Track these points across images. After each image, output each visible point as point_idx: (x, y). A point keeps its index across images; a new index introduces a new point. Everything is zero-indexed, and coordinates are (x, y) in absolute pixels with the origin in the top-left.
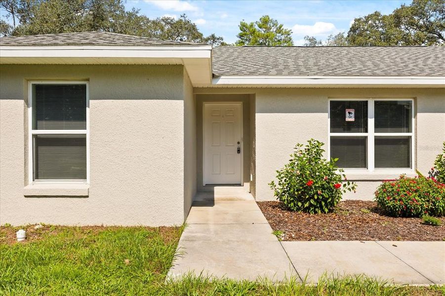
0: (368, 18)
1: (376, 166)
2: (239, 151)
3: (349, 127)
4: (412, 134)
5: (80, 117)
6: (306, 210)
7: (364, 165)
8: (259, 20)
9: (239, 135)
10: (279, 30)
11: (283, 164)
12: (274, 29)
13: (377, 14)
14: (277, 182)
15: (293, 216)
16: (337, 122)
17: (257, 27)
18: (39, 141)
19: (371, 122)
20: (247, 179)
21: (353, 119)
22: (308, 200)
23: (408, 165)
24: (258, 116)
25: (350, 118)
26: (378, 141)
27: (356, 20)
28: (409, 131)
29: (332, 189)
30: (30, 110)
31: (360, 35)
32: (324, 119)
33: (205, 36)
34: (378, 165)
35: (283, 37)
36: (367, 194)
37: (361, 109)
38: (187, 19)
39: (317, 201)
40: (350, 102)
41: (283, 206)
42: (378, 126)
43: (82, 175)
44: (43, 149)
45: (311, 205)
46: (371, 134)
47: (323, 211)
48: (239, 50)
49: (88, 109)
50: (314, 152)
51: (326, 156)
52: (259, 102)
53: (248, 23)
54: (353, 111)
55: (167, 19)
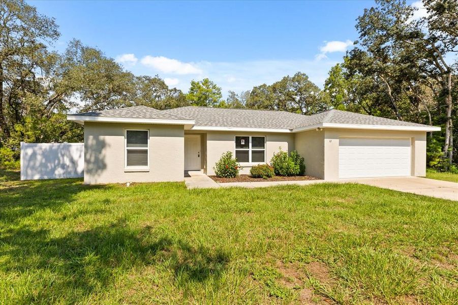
0: (260, 87)
1: (252, 161)
2: (199, 156)
3: (242, 146)
4: (265, 149)
5: (145, 142)
6: (226, 177)
7: (248, 161)
8: (202, 81)
9: (199, 148)
10: (214, 87)
11: (218, 161)
12: (211, 86)
13: (265, 85)
14: (215, 167)
15: (222, 179)
16: (238, 145)
17: (201, 84)
18: (129, 152)
19: (250, 145)
20: (202, 167)
21: (244, 144)
22: (227, 173)
23: (264, 161)
24: (208, 142)
25: (243, 143)
26: (253, 152)
27: (254, 87)
28: (264, 148)
29: (235, 169)
30: (126, 140)
31: (257, 96)
32: (233, 143)
33: (170, 88)
34: (253, 161)
35: (216, 91)
36: (247, 172)
37: (247, 139)
38: (159, 78)
39: (230, 173)
40: (243, 137)
41: (218, 176)
42: (253, 146)
43: (146, 164)
44: (131, 155)
45: (228, 175)
46: (250, 149)
47: (232, 177)
48: (197, 110)
49: (148, 140)
50: (229, 156)
51: (234, 157)
52: (208, 136)
53: (196, 81)
54: (244, 140)
55: (146, 77)
